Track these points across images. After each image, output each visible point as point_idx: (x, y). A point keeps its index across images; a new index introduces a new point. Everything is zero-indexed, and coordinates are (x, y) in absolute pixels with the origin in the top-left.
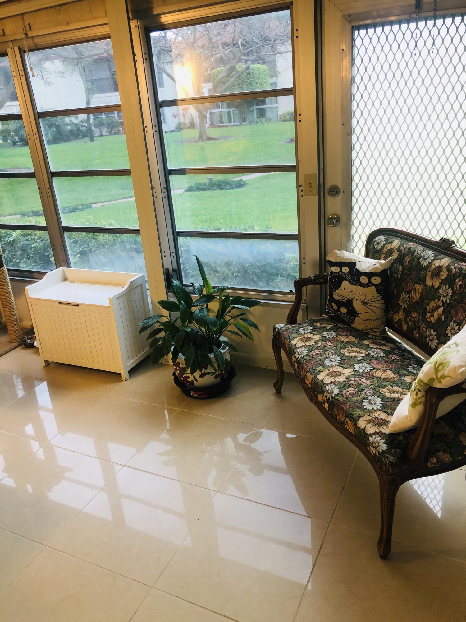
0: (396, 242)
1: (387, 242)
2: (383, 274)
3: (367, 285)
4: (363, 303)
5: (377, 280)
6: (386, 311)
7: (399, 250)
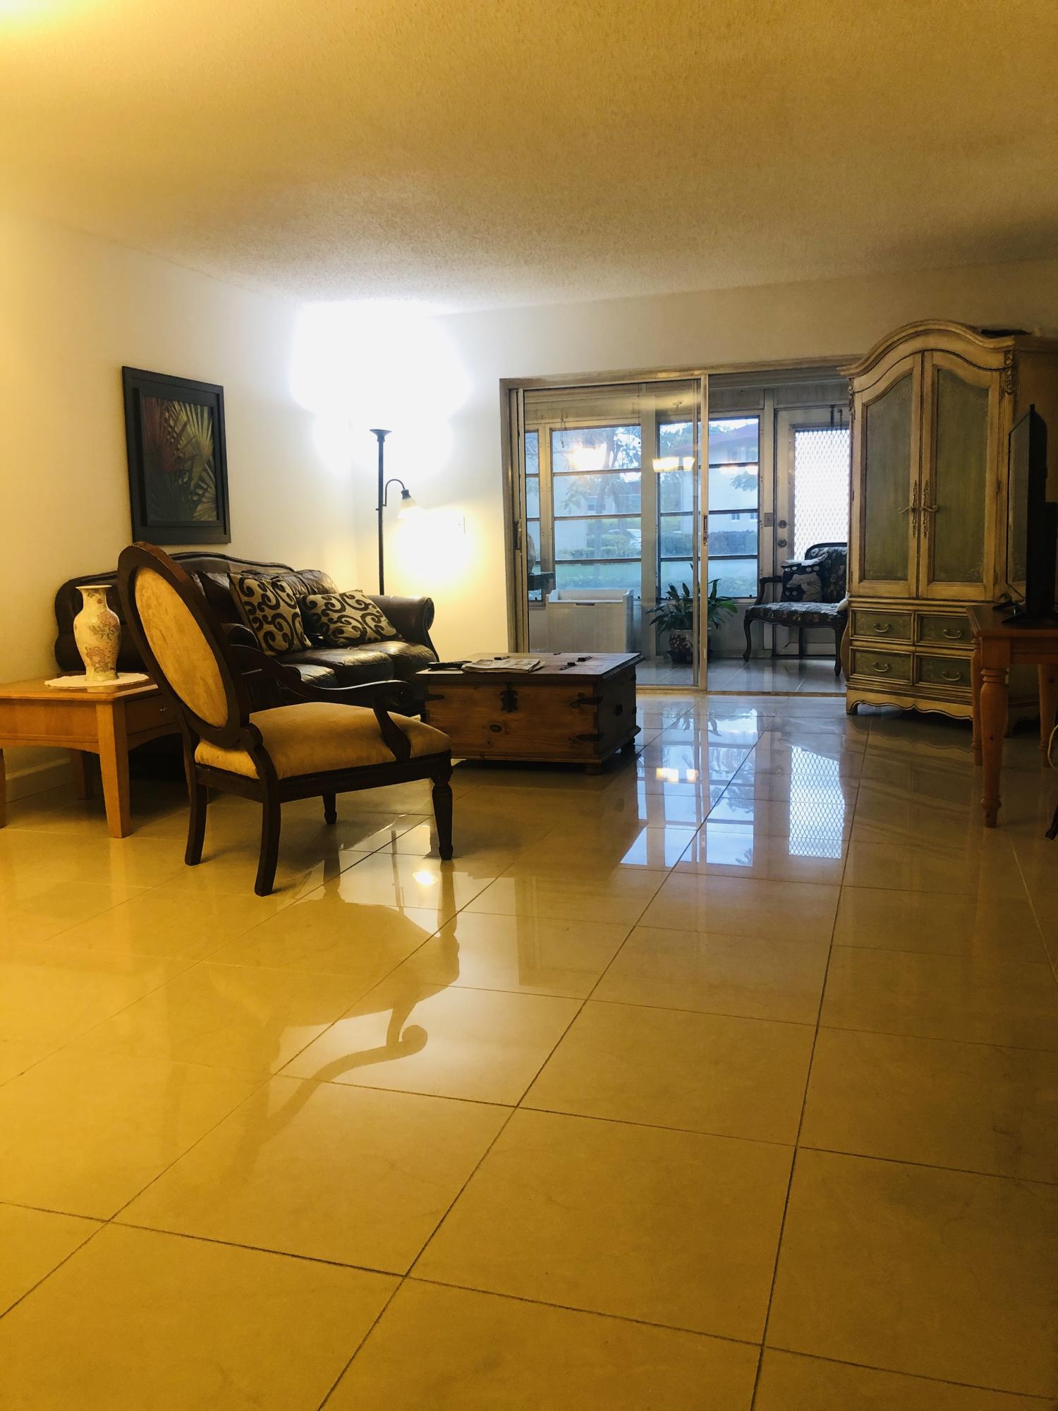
0: (826, 549)
1: (820, 551)
2: (820, 564)
3: (811, 572)
4: (809, 584)
5: (817, 568)
6: (822, 589)
7: (828, 552)
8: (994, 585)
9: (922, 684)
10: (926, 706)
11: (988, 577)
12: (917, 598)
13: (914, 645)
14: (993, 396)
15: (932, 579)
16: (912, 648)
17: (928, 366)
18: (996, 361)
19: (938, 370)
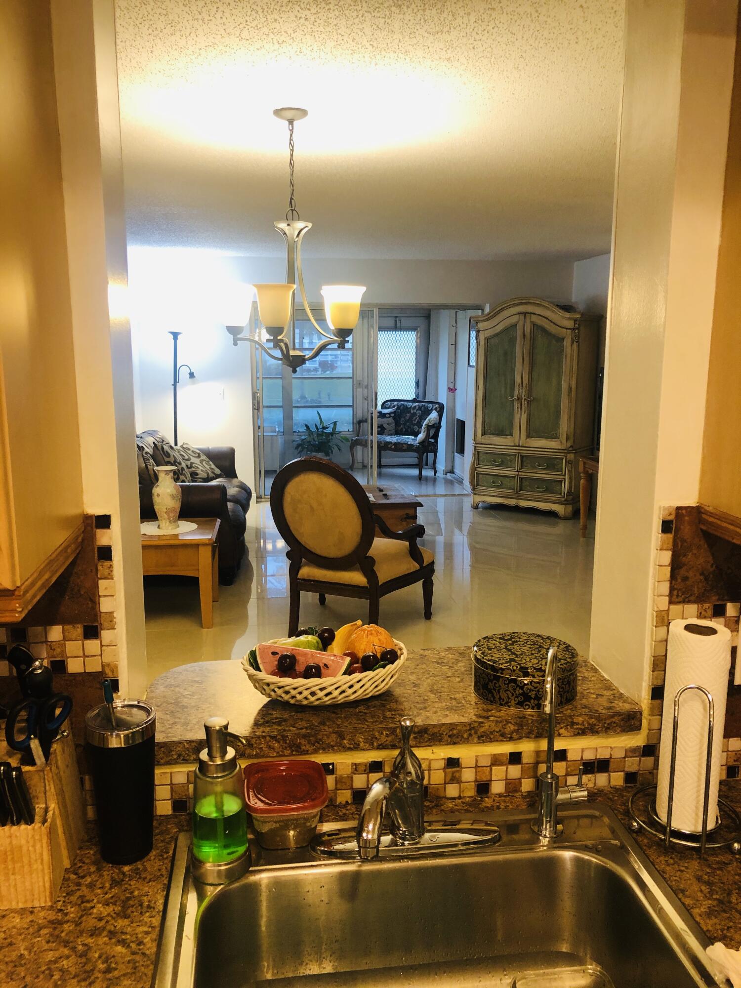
0: (395, 403)
2: (394, 412)
3: (389, 417)
5: (393, 415)
7: (397, 405)
8: (567, 441)
9: (522, 492)
10: (523, 504)
11: (563, 438)
12: (519, 446)
13: (517, 471)
14: (567, 343)
15: (528, 436)
16: (517, 473)
17: (528, 321)
18: (570, 324)
19: (534, 325)
